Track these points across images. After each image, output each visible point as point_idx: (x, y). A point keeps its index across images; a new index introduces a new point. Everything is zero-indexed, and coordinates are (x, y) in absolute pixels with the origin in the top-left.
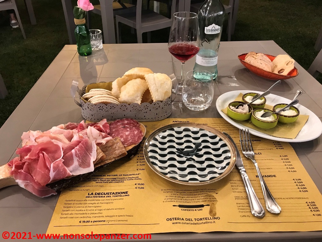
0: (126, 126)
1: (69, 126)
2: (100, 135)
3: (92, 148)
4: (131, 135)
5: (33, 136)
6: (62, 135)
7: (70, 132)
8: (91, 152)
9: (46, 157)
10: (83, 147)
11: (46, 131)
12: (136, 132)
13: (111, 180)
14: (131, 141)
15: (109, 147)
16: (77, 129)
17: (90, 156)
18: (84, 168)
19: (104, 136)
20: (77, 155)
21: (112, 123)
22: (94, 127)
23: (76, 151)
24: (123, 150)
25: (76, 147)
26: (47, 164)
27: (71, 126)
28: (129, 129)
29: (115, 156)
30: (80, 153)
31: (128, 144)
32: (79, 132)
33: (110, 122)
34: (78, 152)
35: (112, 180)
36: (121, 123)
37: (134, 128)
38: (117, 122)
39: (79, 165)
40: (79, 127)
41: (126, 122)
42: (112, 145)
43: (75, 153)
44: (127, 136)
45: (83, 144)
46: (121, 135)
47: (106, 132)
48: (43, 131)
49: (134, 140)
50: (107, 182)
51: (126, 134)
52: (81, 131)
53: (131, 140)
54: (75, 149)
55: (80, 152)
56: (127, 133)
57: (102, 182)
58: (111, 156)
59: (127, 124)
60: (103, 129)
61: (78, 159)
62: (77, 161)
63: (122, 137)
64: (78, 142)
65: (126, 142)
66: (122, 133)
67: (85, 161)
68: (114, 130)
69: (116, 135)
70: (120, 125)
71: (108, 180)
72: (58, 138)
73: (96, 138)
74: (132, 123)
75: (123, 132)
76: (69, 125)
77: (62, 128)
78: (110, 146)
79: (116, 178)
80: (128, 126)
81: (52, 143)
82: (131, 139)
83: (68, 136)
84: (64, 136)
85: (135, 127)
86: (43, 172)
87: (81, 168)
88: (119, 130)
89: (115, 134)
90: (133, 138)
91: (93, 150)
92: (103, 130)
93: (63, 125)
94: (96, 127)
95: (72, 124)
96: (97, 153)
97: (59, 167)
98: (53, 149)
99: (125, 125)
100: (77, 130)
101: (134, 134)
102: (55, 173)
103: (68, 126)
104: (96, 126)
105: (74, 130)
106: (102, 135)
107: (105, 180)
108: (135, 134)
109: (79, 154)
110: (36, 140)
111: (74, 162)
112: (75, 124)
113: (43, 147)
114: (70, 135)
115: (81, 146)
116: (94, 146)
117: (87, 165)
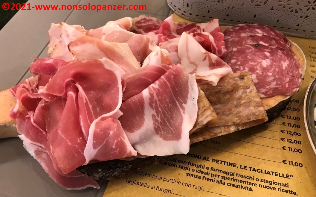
0: (261, 43)
1: (142, 23)
2: (206, 57)
3: (188, 92)
4: (274, 71)
5: (68, 36)
6: (126, 44)
7: (142, 39)
8: (185, 102)
9: (83, 101)
10: (169, 85)
11: (94, 29)
12: (285, 64)
13: (221, 174)
14: (273, 85)
15: (225, 93)
16: (156, 33)
17: (181, 110)
18: (165, 138)
19: (214, 61)
20: (154, 105)
21: (230, 31)
22: (194, 36)
23: (151, 95)
24: (259, 111)
25: (152, 85)
26: (82, 124)
27: (145, 24)
28: (269, 52)
29: (237, 121)
30: (159, 100)
31: (267, 92)
32: (162, 41)
33: (224, 28)
34: (156, 97)
35: (225, 175)
36: (249, 34)
37: (279, 51)
38: (239, 30)
39: (154, 127)
40: (161, 29)
41: (260, 33)
42: (232, 91)
43: (150, 99)
44: (265, 70)
45: (168, 78)
46: (251, 65)
47: (220, 52)
48: (88, 28)
49: (282, 85)
50: (213, 178)
51: (262, 65)
52: (166, 40)
53: (275, 83)
54: (150, 90)
55: (160, 98)
56: (265, 63)
57: (200, 178)
58: (228, 118)
59: (262, 39)
60: (215, 45)
61: (154, 112)
62: (151, 117)
63: (252, 70)
64: (159, 73)
65: (263, 87)
66: (253, 60)
67: (170, 122)
68: (235, 49)
69: (239, 63)
70: (248, 38)
71: (215, 173)
72: (115, 51)
73: (197, 63)
74: (274, 39)
75: (256, 58)
76: (143, 21)
77: (127, 27)
78: (227, 92)
79: (233, 174)
80: (266, 45)
81: (101, 65)
82: (274, 80)
83: (138, 48)
84: (130, 47)
85: (281, 49)
86: (70, 144)
87: (158, 139)
88: (245, 53)
89: (238, 60)
90: (280, 79)
91: (189, 96)
92: (213, 47)
93: (129, 20)
94: (197, 37)
95: (148, 20)
96: (199, 108)
97: (107, 136)
98: (101, 80)
99: (257, 41)
100: (157, 36)
101: (280, 67)
102: (97, 150)
103: (139, 22)
104: (200, 35)
105: (152, 36)
106: (210, 59)
107: (206, 171)
108: (284, 68)
109: (158, 103)
110: (70, 48)
111: (144, 120)
112: (155, 19)
113: (79, 70)
114: (142, 46)
115: (165, 82)
116: (192, 87)
117: (172, 132)
